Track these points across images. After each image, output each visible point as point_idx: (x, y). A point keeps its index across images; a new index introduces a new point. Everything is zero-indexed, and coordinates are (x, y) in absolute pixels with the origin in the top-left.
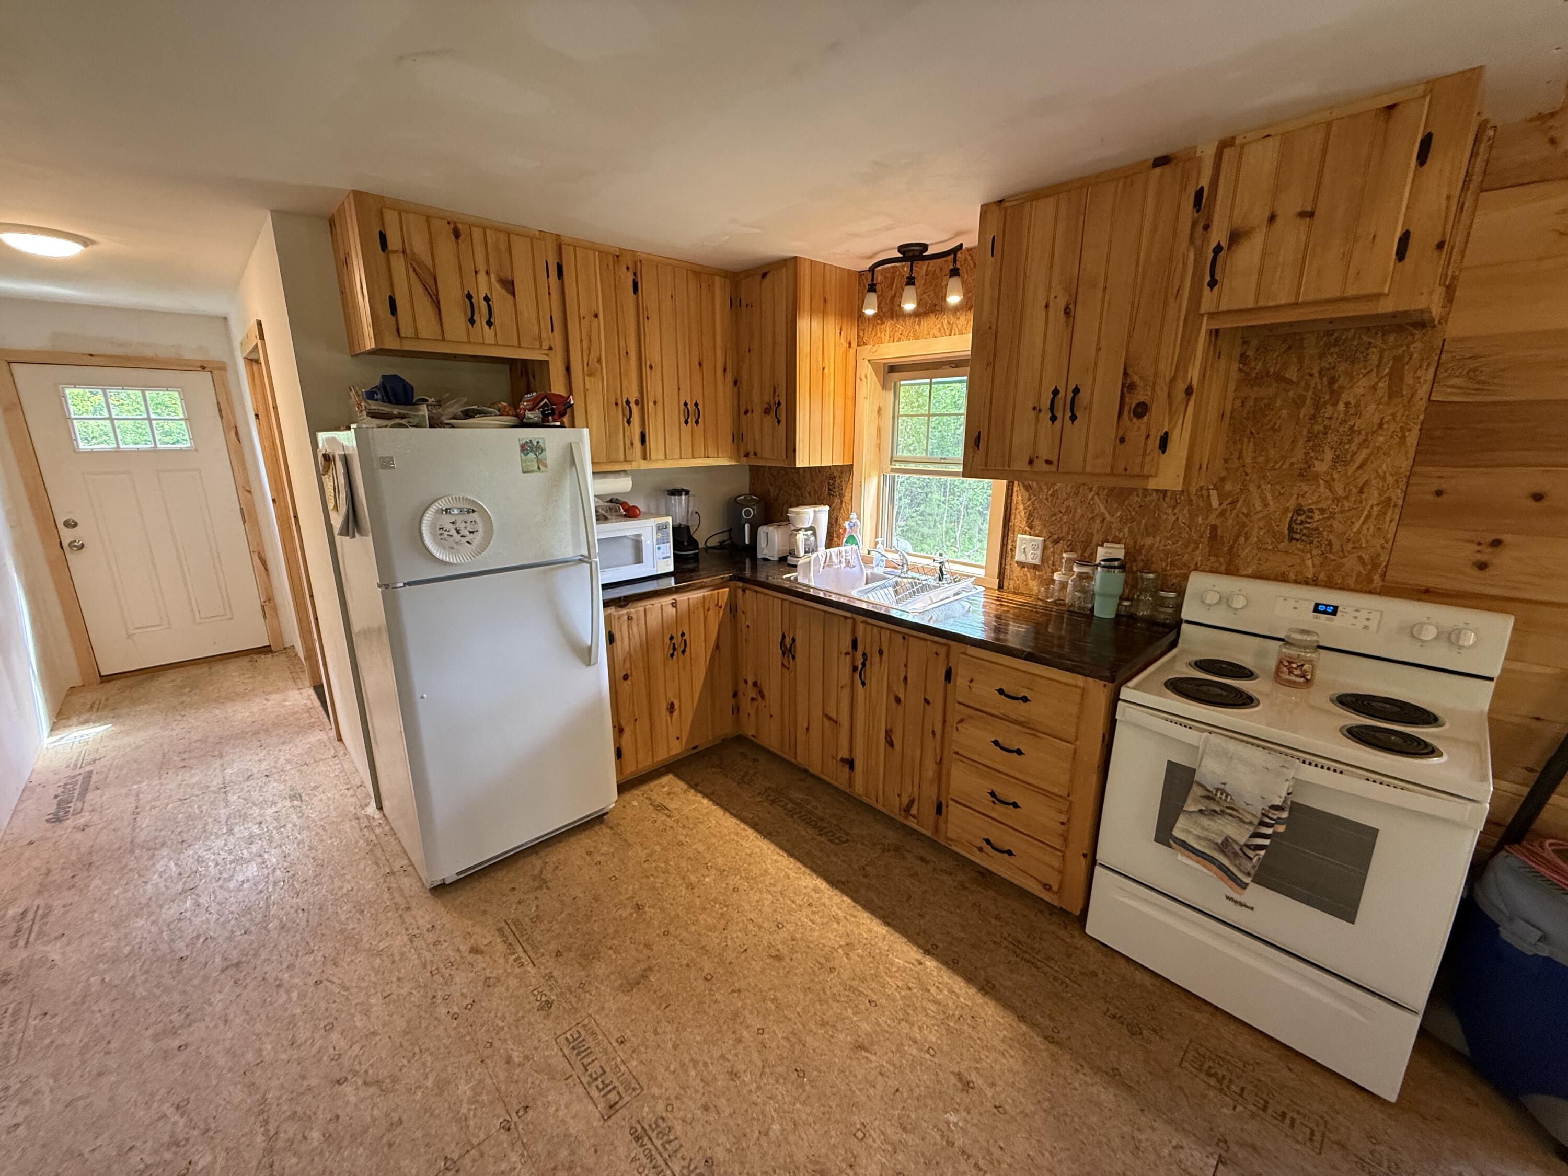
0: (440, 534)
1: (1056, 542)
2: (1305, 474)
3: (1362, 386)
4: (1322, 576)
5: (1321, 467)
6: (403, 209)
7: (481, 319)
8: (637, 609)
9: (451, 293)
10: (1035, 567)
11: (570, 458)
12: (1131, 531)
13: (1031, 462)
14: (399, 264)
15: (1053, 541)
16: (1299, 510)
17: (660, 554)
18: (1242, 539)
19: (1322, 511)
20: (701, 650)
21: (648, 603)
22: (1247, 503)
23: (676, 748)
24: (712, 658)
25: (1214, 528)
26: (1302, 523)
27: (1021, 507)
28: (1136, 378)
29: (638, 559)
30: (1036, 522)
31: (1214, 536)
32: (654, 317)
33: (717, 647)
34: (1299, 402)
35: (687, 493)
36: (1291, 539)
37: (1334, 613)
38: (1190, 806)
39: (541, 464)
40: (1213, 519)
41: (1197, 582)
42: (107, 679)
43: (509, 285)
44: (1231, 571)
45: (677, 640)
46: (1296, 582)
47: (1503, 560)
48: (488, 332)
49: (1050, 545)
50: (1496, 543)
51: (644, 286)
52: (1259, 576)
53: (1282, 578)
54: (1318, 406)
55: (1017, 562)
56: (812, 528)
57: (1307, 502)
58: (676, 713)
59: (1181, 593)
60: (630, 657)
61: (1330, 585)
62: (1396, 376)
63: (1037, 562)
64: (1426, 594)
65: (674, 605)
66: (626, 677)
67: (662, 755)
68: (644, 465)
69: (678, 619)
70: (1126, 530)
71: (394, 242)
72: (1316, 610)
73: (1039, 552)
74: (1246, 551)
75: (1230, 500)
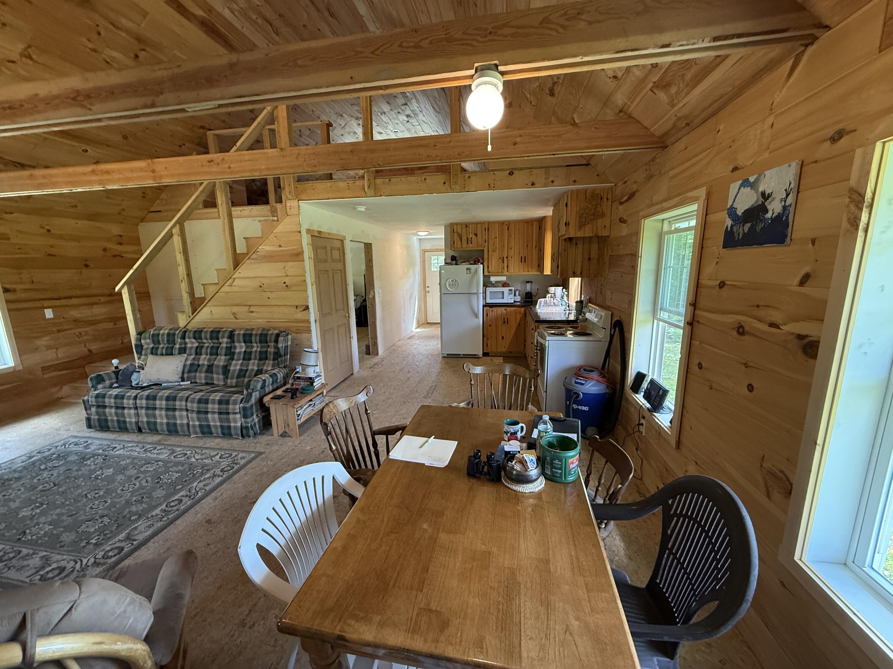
0: (450, 285)
6: (457, 224)
7: (469, 242)
8: (495, 309)
9: (464, 239)
11: (476, 271)
14: (456, 234)
17: (509, 297)
20: (514, 325)
21: (498, 308)
23: (504, 350)
24: (517, 328)
26: (602, 288)
29: (503, 298)
32: (513, 236)
33: (519, 325)
35: (531, 282)
39: (470, 272)
42: (428, 323)
43: (476, 235)
45: (506, 320)
47: (613, 297)
48: (471, 245)
50: (612, 293)
51: (510, 229)
56: (554, 294)
57: (602, 282)
58: (504, 340)
60: (491, 320)
65: (505, 310)
66: (490, 326)
67: (499, 350)
68: (508, 273)
69: (507, 313)
71: (455, 231)
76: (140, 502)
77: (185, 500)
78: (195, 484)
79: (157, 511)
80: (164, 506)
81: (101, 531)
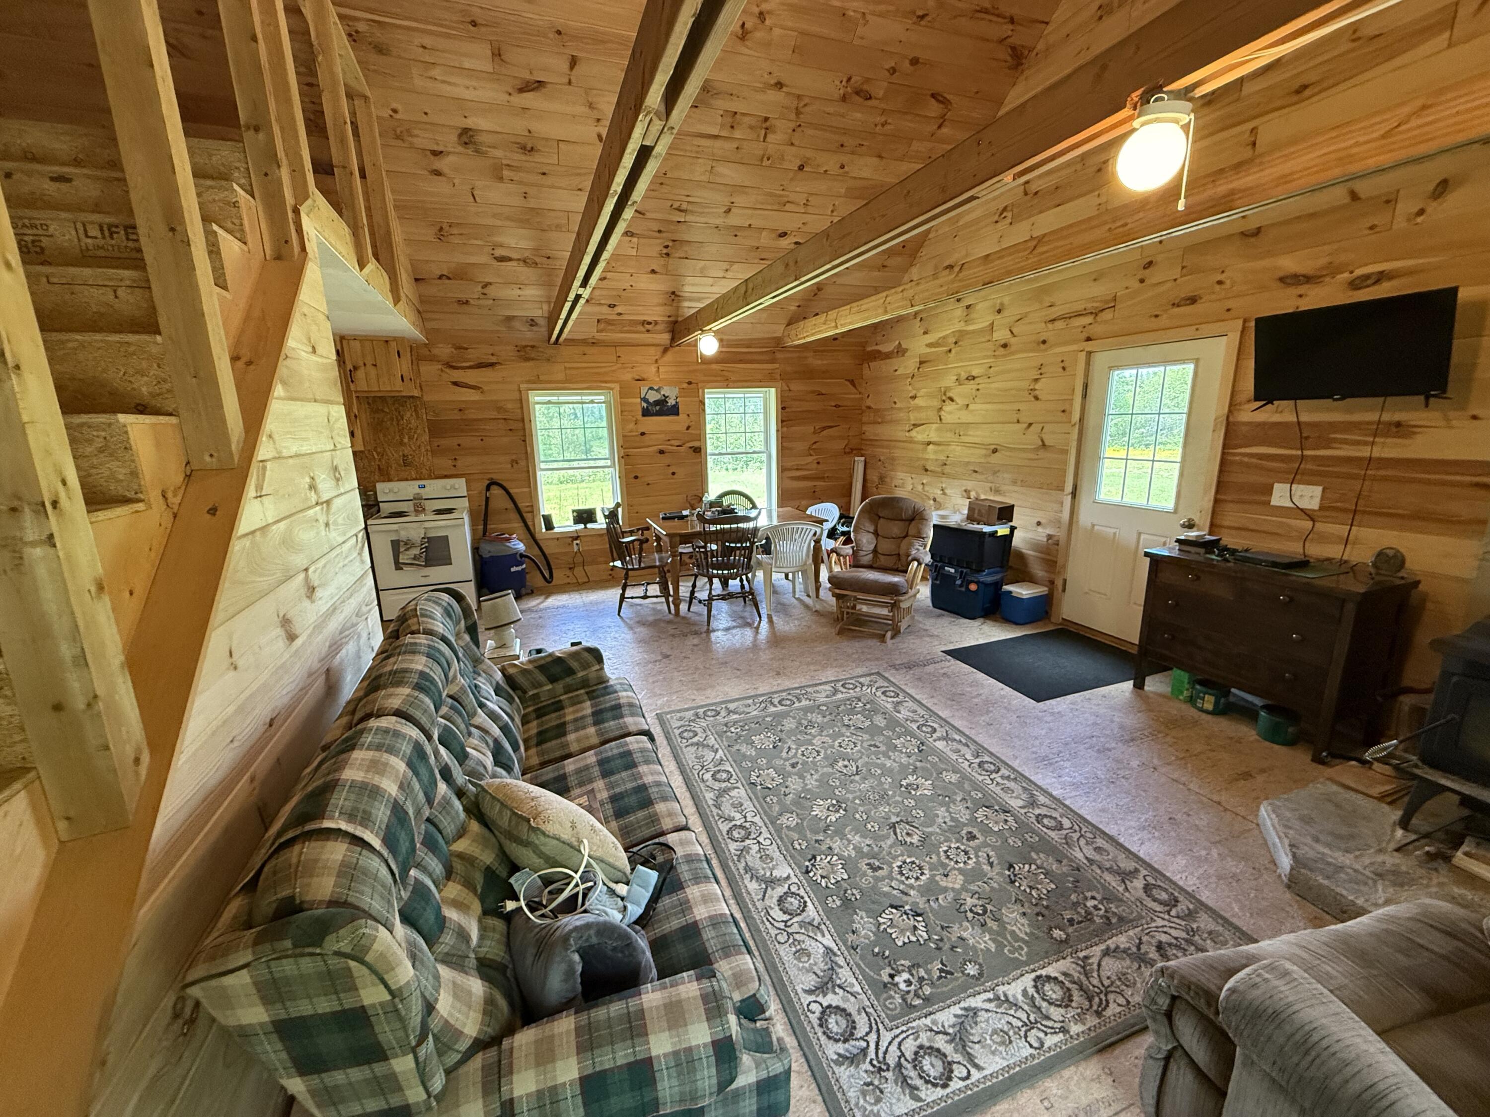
2: (402, 443)
3: (408, 414)
4: (418, 476)
5: (406, 440)
16: (404, 456)
18: (389, 468)
19: (411, 455)
22: (387, 455)
25: (378, 465)
26: (406, 460)
31: (379, 469)
34: (392, 419)
36: (405, 466)
37: (425, 487)
38: (402, 550)
40: (377, 462)
41: (380, 486)
44: (390, 480)
46: (410, 480)
47: (459, 463)
50: (456, 458)
53: (407, 480)
54: (398, 421)
57: (406, 452)
59: (376, 493)
61: (421, 479)
62: (416, 410)
64: (446, 477)
72: (419, 487)
74: (392, 472)
75: (381, 454)
76: (811, 724)
77: (776, 701)
78: (755, 713)
79: (805, 703)
80: (797, 705)
81: (852, 711)
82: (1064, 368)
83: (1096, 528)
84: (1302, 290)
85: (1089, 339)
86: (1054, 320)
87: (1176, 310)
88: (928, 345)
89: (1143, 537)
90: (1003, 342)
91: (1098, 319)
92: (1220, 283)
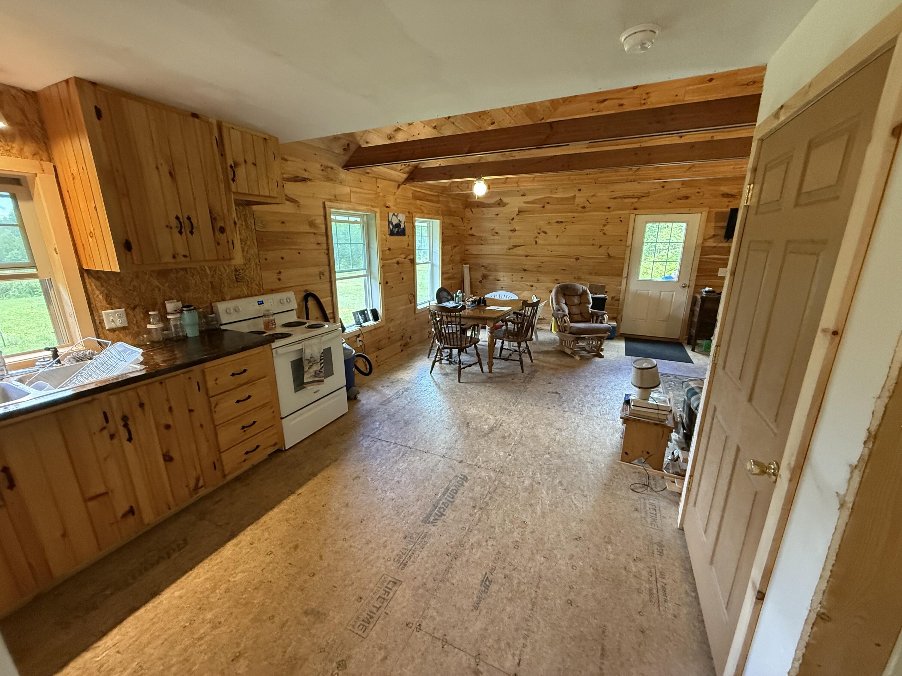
1: (134, 308)
4: (249, 293)
10: (124, 328)
12: (176, 291)
13: (174, 257)
15: (131, 308)
16: (236, 271)
18: (223, 285)
19: (242, 269)
22: (220, 270)
25: (211, 282)
26: (238, 275)
27: (98, 292)
28: (216, 216)
30: (114, 300)
31: (213, 287)
36: (237, 282)
37: (263, 303)
40: (210, 279)
41: (222, 307)
46: (244, 297)
47: (283, 277)
49: (130, 312)
50: (280, 273)
52: (233, 298)
55: (108, 330)
61: (256, 295)
63: (126, 324)
70: (174, 292)
72: (259, 304)
73: (125, 318)
74: (224, 290)
75: (214, 269)
82: (621, 221)
83: (638, 291)
84: (730, 199)
85: (635, 209)
86: (615, 198)
87: (679, 201)
88: (525, 202)
89: (662, 293)
90: (582, 205)
91: (640, 200)
92: (698, 192)
